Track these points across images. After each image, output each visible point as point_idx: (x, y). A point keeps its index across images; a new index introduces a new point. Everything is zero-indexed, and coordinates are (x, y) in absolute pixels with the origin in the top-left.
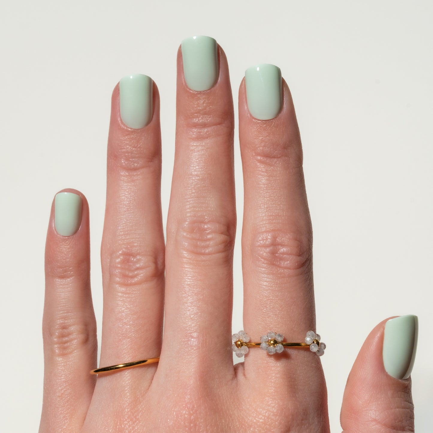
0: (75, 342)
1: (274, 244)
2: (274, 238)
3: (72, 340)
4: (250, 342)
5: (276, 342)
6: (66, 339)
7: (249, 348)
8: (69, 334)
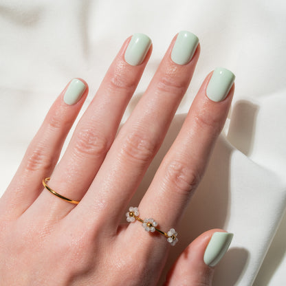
0: (40, 165)
1: (180, 171)
2: (182, 168)
3: (39, 163)
4: (138, 217)
5: (151, 225)
6: (36, 161)
7: (136, 220)
8: (40, 159)
